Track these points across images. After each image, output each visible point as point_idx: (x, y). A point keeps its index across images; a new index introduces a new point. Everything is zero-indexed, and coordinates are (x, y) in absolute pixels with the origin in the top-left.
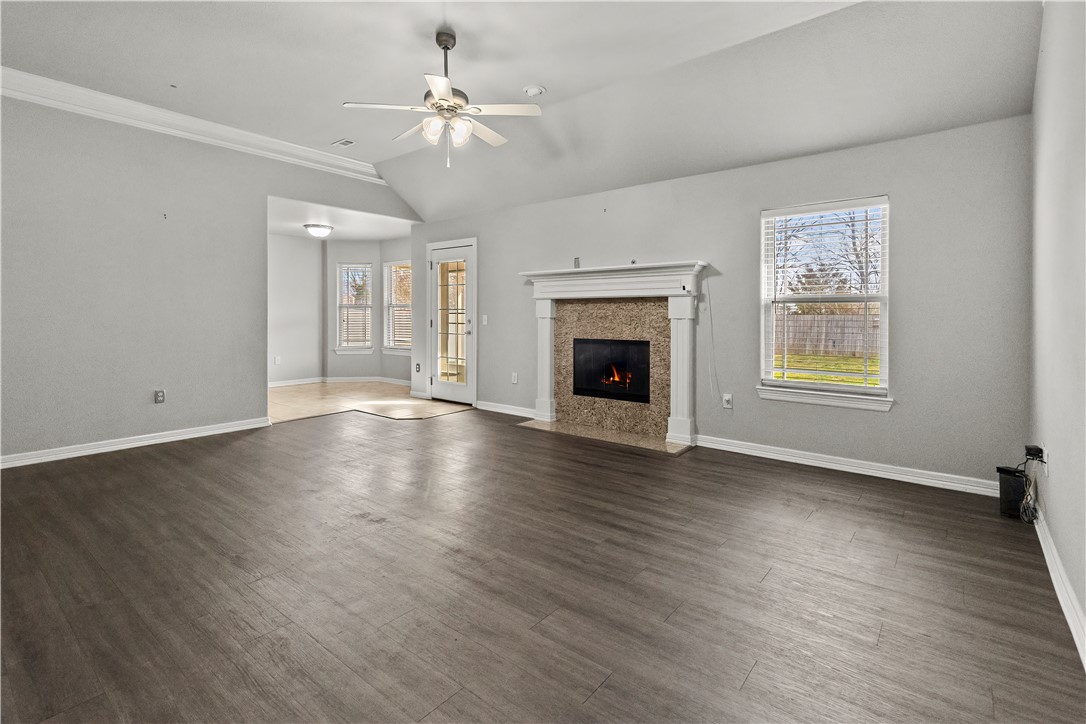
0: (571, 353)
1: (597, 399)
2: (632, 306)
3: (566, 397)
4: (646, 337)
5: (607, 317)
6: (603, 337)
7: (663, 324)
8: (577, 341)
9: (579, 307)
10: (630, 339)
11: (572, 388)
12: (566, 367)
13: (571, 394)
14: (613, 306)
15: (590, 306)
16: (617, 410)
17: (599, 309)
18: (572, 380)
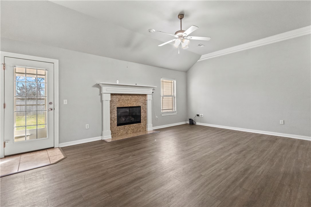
0: (116, 112)
1: (126, 125)
2: (136, 96)
3: (114, 128)
4: (140, 105)
5: (129, 100)
6: (127, 106)
7: (144, 101)
8: (118, 108)
9: (119, 97)
10: (136, 106)
11: (116, 124)
12: (114, 117)
13: (116, 126)
14: (131, 96)
15: (123, 96)
16: (132, 127)
17: (126, 97)
18: (116, 121)
